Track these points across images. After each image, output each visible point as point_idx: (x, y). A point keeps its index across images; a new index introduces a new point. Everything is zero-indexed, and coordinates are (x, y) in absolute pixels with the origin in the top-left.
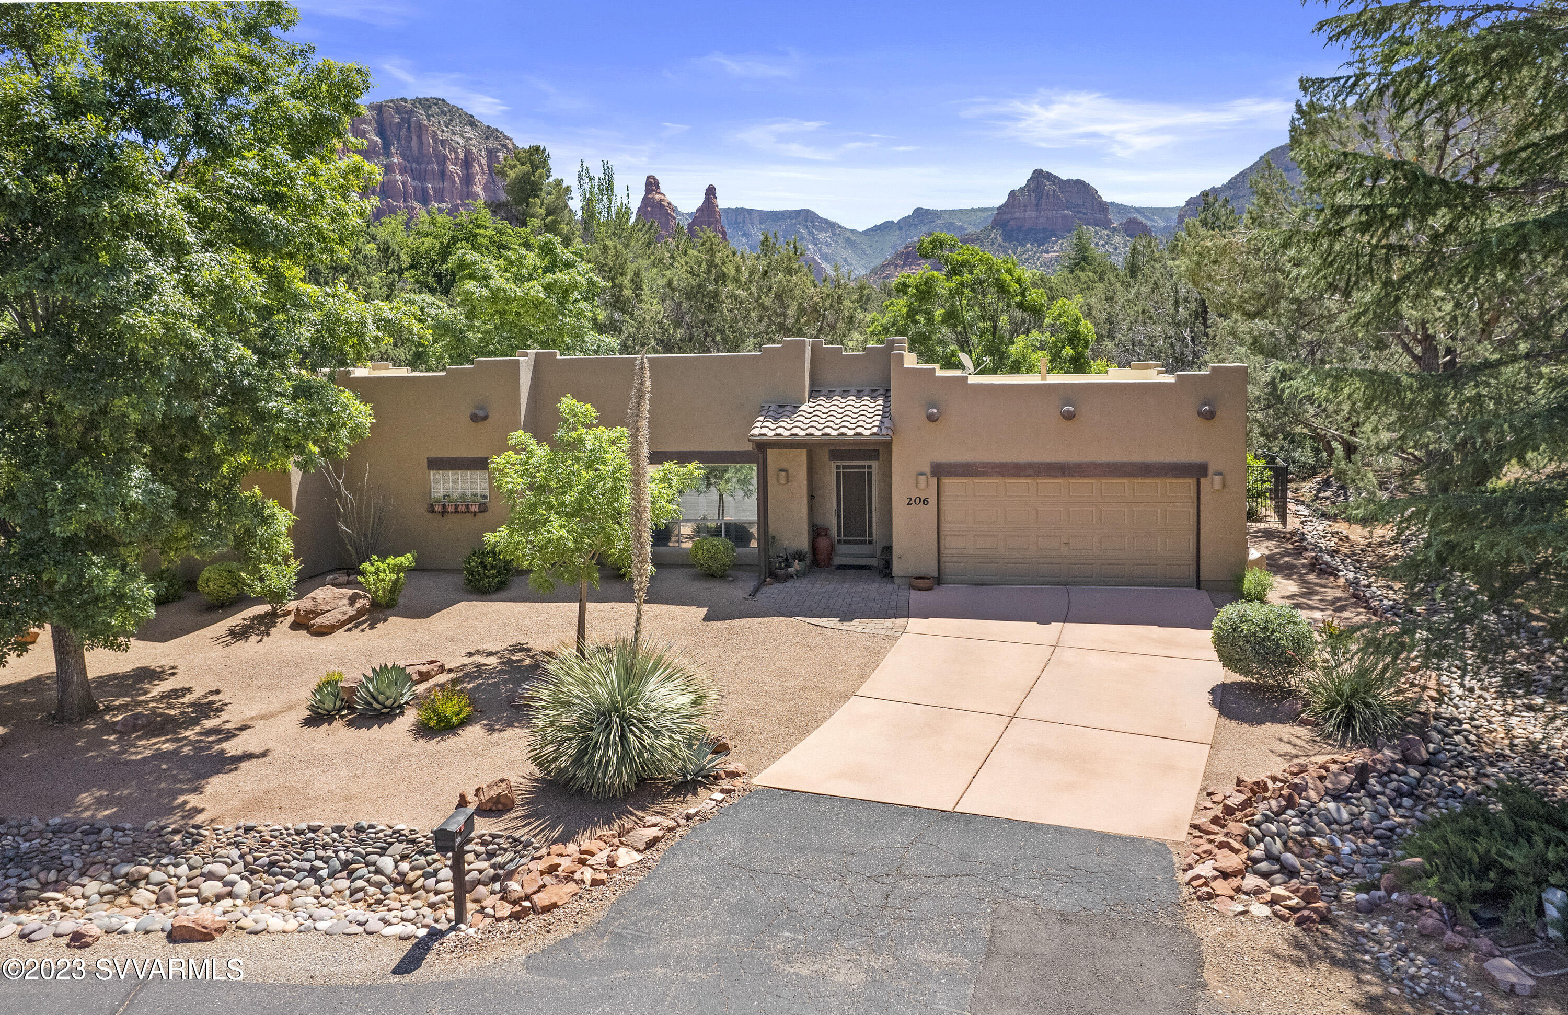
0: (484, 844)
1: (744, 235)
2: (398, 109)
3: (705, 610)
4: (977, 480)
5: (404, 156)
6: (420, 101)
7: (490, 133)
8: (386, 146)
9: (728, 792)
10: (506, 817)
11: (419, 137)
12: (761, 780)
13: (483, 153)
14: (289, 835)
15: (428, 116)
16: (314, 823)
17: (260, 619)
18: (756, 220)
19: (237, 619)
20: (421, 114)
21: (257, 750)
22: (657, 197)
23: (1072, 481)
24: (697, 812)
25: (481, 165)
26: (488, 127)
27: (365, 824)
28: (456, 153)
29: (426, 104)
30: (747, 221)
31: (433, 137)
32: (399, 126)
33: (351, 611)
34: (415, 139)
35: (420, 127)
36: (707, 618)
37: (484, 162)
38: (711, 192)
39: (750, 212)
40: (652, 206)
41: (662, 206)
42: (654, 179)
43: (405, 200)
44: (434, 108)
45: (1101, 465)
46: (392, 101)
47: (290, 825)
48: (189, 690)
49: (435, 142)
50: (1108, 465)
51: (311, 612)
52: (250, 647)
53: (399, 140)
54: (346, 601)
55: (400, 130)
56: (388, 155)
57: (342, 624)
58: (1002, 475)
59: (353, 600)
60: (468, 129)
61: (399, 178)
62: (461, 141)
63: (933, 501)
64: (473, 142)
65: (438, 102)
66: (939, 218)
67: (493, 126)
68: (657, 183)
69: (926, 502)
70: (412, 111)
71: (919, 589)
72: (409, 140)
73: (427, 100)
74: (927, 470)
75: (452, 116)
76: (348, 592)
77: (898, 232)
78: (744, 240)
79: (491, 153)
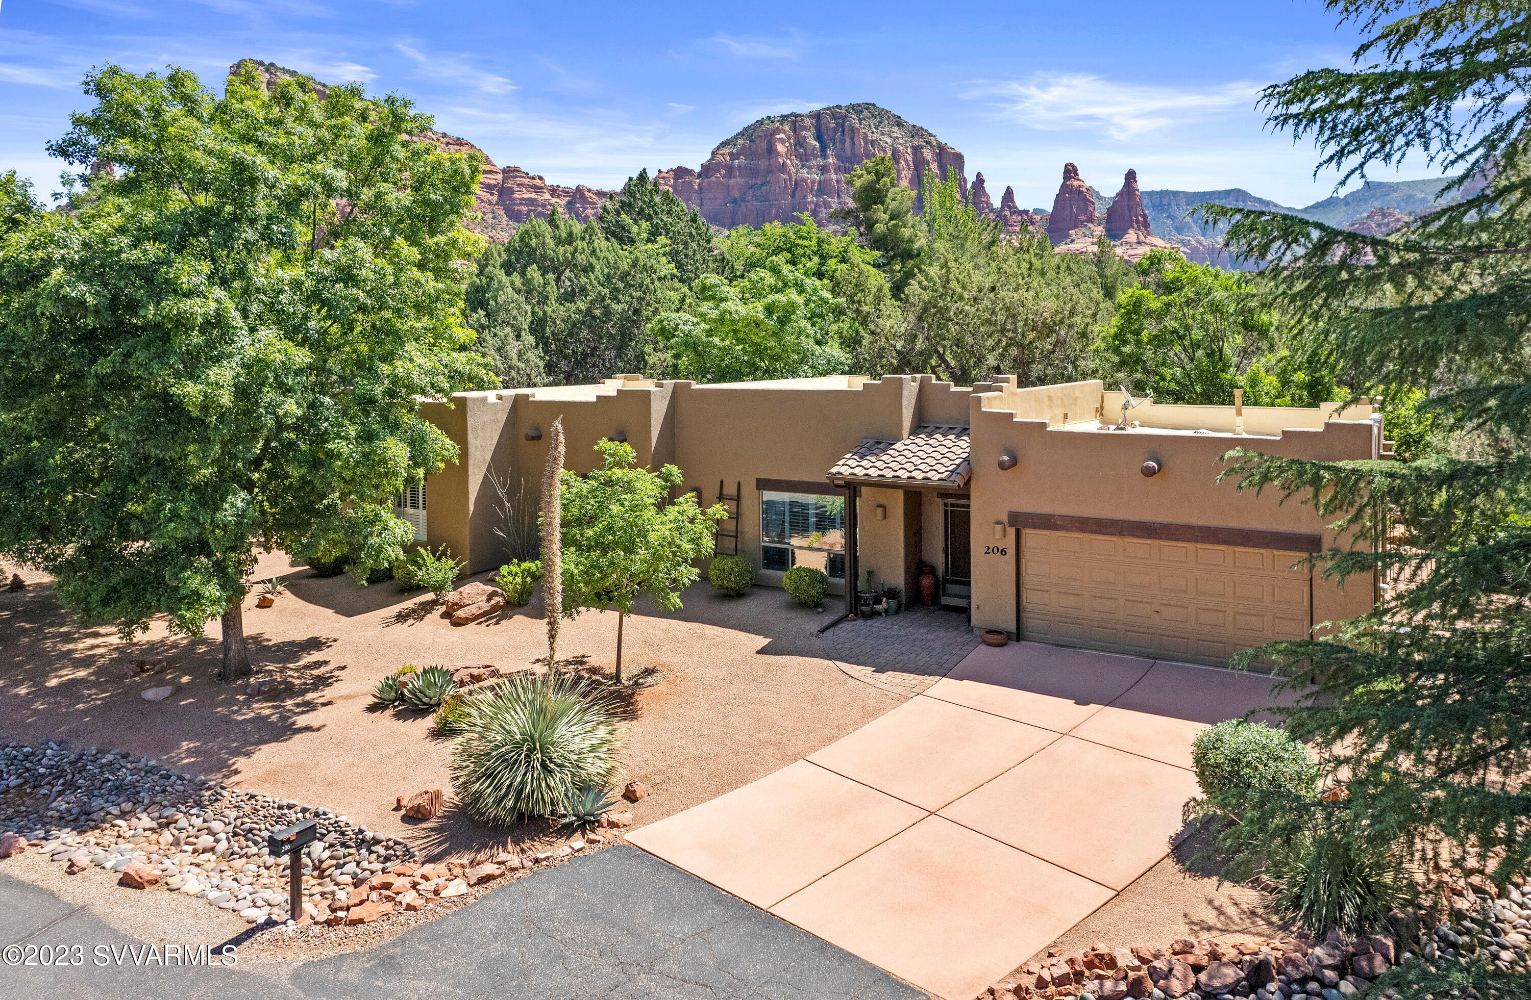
0: (387, 848)
1: (1169, 217)
2: (834, 116)
3: (767, 641)
4: (1058, 533)
5: (838, 157)
6: (853, 107)
7: (916, 132)
8: (823, 149)
9: (592, 842)
10: (419, 826)
11: (852, 139)
12: (636, 837)
13: (909, 151)
14: (273, 808)
15: (860, 120)
16: (292, 802)
17: (426, 603)
18: (1183, 202)
19: (410, 604)
20: (854, 118)
21: (316, 726)
22: (1076, 183)
23: (1163, 543)
24: (547, 858)
25: (906, 161)
26: (914, 126)
27: (321, 811)
28: (885, 152)
29: (857, 109)
30: (1173, 203)
31: (864, 139)
32: (835, 131)
33: (486, 607)
34: (848, 140)
35: (853, 130)
36: (762, 651)
37: (910, 158)
38: (1131, 176)
39: (1176, 194)
40: (1071, 193)
41: (1080, 192)
42: (1073, 166)
43: (839, 196)
44: (865, 112)
45: (1190, 528)
46: (829, 109)
47: (277, 800)
48: (326, 663)
49: (866, 143)
50: (1201, 528)
51: (457, 604)
52: (401, 629)
53: (834, 143)
54: (485, 598)
55: (835, 133)
56: (824, 156)
57: (475, 618)
58: (1082, 530)
59: (490, 597)
60: (896, 129)
61: (834, 176)
62: (889, 140)
63: (1011, 552)
64: (900, 141)
65: (869, 106)
66: (1395, 191)
67: (918, 125)
68: (1075, 170)
69: (1003, 552)
70: (846, 116)
71: (989, 644)
72: (843, 142)
73: (859, 105)
74: (1005, 519)
75: (882, 118)
76: (490, 589)
77: (1344, 208)
78: (1169, 222)
79: (917, 150)
